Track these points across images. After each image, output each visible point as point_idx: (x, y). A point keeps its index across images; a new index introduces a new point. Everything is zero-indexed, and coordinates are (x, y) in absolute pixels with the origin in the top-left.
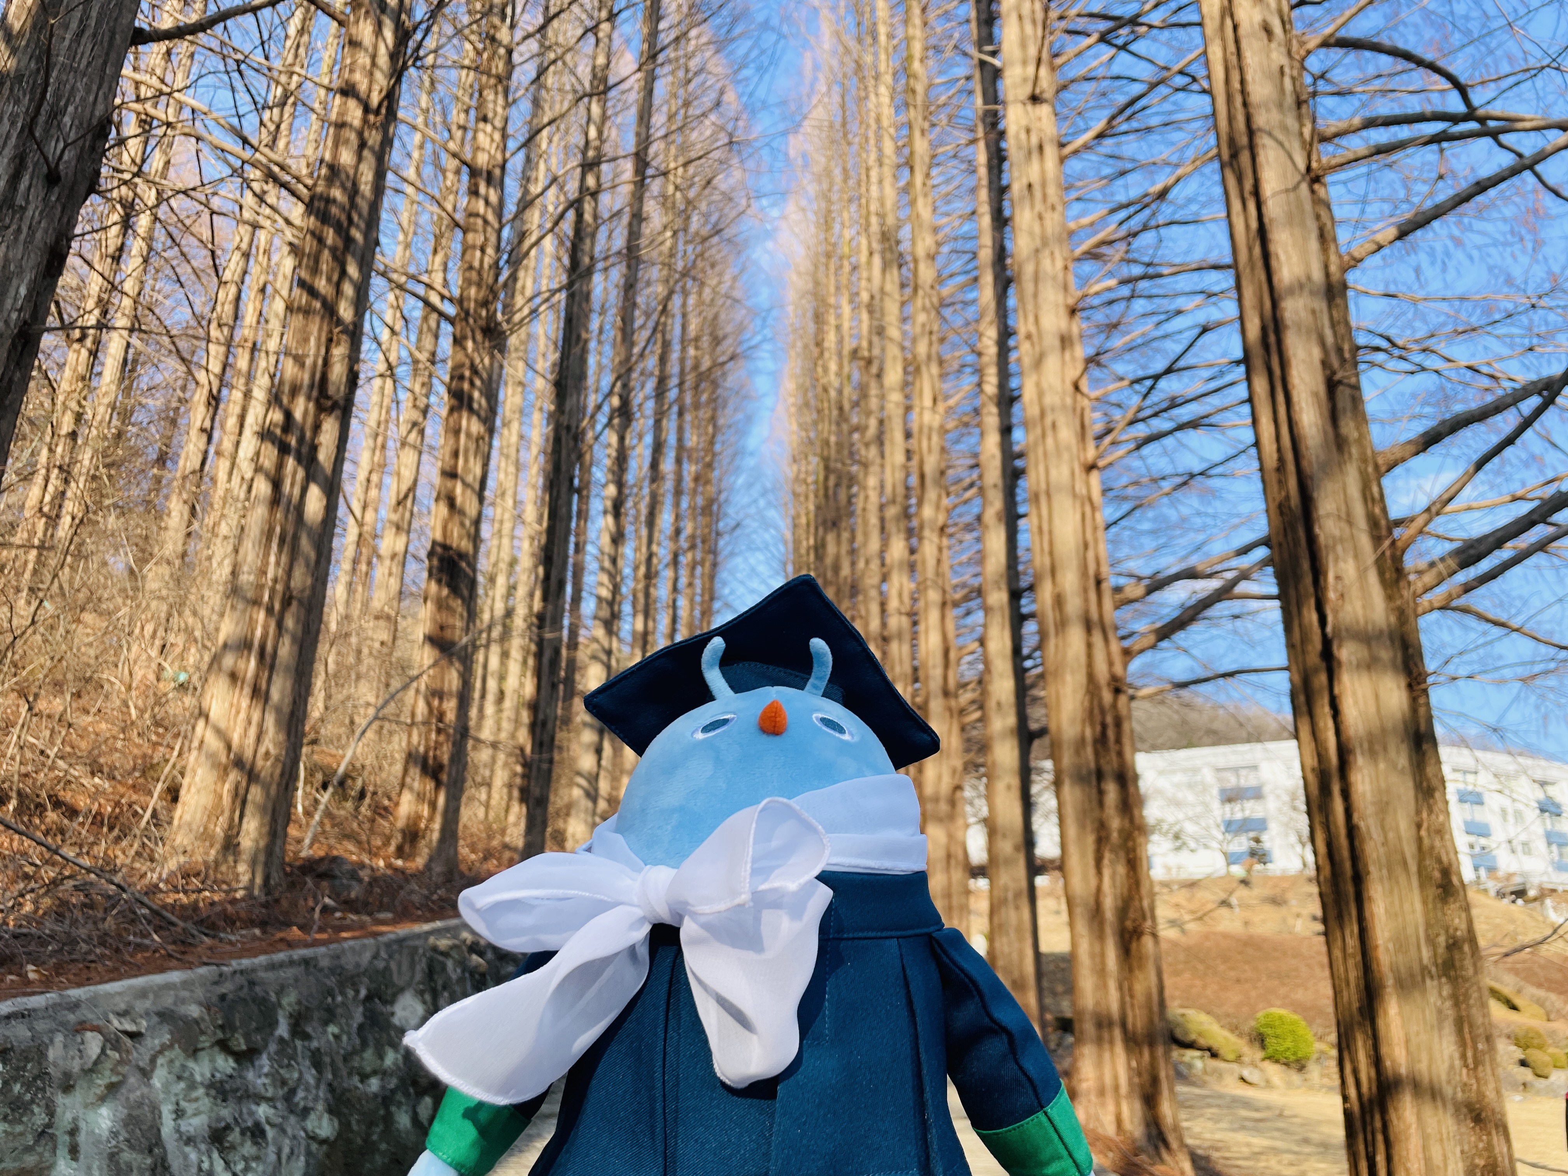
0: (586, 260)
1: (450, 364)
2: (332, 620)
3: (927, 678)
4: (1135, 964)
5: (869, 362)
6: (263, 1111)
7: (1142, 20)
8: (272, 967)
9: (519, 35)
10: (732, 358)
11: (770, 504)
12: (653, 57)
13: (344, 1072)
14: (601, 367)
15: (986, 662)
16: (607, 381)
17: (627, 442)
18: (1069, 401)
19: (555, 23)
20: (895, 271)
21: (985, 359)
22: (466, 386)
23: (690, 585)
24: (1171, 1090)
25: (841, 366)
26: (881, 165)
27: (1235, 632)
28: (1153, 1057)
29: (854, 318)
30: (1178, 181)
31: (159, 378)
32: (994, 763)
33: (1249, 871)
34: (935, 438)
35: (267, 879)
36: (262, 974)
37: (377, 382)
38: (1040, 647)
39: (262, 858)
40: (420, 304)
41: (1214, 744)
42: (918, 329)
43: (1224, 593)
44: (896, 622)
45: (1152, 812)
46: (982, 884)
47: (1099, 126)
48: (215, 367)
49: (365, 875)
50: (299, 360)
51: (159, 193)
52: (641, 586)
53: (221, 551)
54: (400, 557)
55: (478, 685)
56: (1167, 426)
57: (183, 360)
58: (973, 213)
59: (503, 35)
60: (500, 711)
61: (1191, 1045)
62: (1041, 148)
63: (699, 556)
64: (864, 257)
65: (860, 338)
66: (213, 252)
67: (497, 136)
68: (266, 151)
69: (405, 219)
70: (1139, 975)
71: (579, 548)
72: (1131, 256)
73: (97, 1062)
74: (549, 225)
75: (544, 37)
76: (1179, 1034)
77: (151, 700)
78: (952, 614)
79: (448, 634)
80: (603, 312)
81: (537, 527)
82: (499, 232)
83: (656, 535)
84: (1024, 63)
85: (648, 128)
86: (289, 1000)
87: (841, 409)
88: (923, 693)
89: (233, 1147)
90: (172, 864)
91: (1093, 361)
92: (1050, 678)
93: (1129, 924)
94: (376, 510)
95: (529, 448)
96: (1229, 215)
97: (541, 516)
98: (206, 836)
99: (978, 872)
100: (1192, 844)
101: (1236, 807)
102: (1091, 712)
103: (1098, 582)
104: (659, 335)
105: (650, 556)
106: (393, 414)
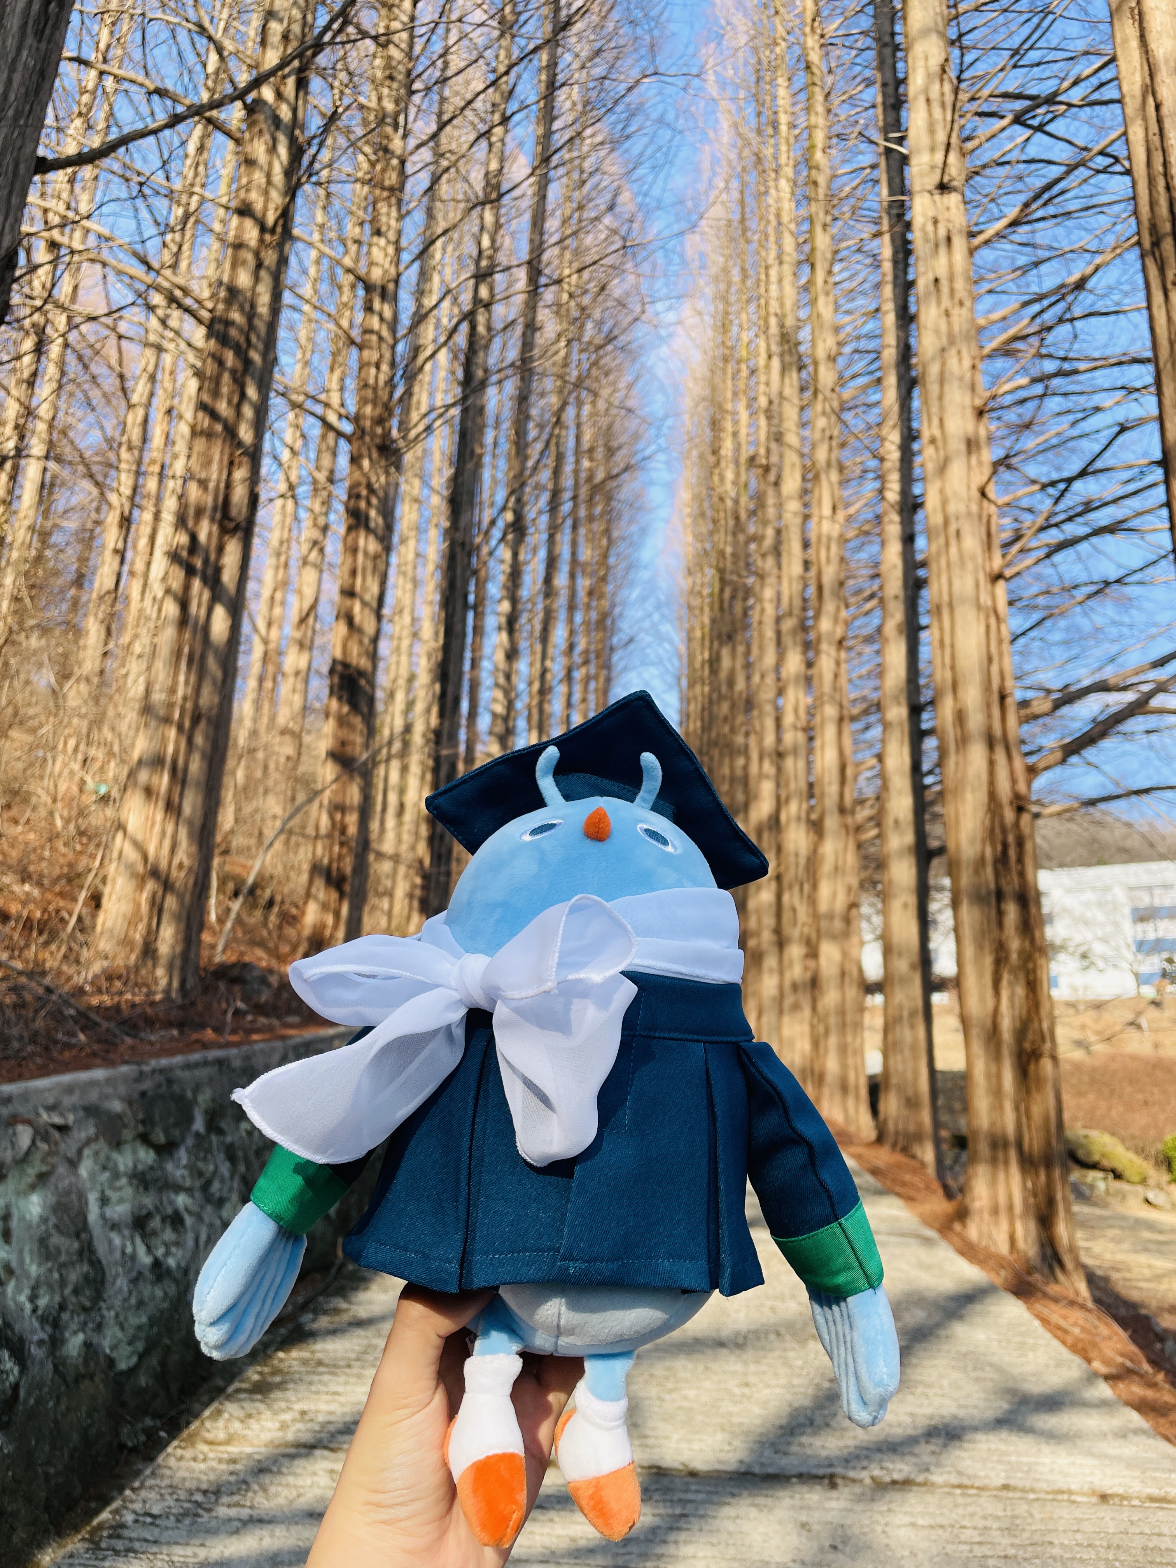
0: (480, 373)
1: (347, 484)
2: (240, 734)
3: (823, 795)
4: (1033, 1086)
5: (767, 469)
6: (181, 1200)
7: (1060, 98)
8: (188, 1066)
9: (412, 142)
10: (626, 469)
11: (664, 618)
12: (546, 160)
14: (495, 481)
15: (884, 778)
16: (500, 496)
17: (522, 557)
18: (974, 508)
19: (448, 128)
20: (795, 375)
21: (887, 465)
22: (363, 504)
23: (584, 700)
24: (1068, 1210)
25: (737, 474)
26: (781, 263)
27: (1151, 747)
28: (1049, 1177)
29: (753, 424)
30: (1096, 269)
31: (74, 501)
32: (890, 882)
33: (1159, 991)
34: (834, 548)
35: (183, 983)
36: (179, 1073)
37: (279, 502)
38: (939, 764)
39: (178, 963)
40: (319, 423)
41: (1126, 862)
42: (817, 435)
43: (1139, 707)
44: (790, 737)
45: (1053, 932)
46: (878, 999)
47: (1012, 213)
48: (127, 491)
49: (272, 980)
50: (203, 484)
51: (69, 318)
52: (535, 702)
53: (135, 667)
54: (304, 674)
55: (379, 798)
56: (1082, 531)
57: (97, 484)
58: (877, 310)
59: (397, 144)
60: (400, 824)
61: (1095, 1166)
62: (949, 239)
63: (593, 670)
64: (762, 361)
65: (757, 444)
66: (121, 377)
67: (391, 250)
68: (168, 273)
69: (303, 334)
70: (1037, 1097)
71: (474, 664)
72: (1044, 351)
73: (28, 1153)
74: (442, 339)
75: (437, 145)
76: (1081, 1154)
77: (74, 812)
78: (849, 728)
79: (349, 749)
80: (497, 425)
81: (433, 644)
82: (393, 347)
83: (550, 650)
84: (932, 150)
85: (542, 234)
86: (203, 1099)
87: (737, 518)
88: (818, 810)
89: (154, 1233)
90: (97, 967)
91: (1003, 463)
92: (949, 797)
93: (1027, 1046)
94: (280, 628)
95: (424, 565)
96: (1149, 308)
97: (436, 633)
98: (126, 942)
99: (871, 988)
100: (1101, 964)
101: (1149, 927)
102: (992, 831)
103: (1003, 697)
104: (553, 447)
105: (544, 672)
106: (295, 532)
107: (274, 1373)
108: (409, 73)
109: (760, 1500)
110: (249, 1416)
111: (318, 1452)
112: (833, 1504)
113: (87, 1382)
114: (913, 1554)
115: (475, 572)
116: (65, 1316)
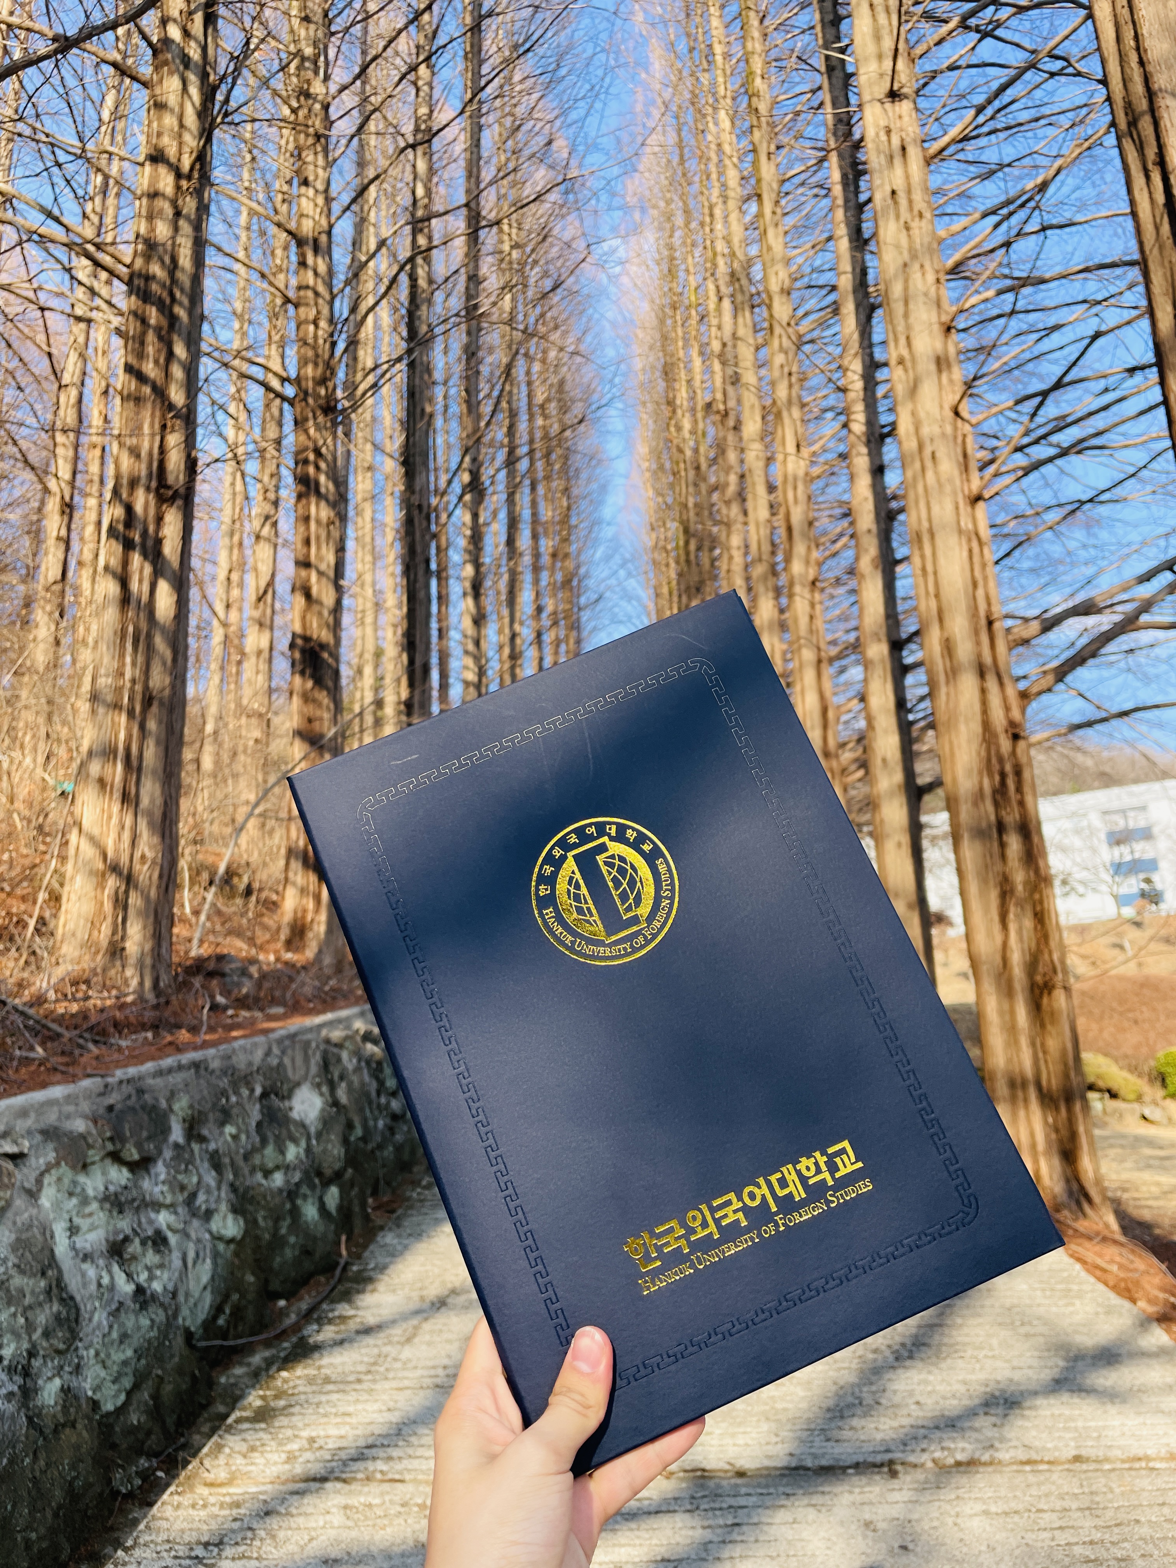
0: (424, 329)
1: (293, 450)
4: (1047, 1020)
5: (726, 414)
6: (163, 1218)
8: (160, 1073)
9: (333, 87)
11: (629, 575)
13: (246, 1171)
14: (449, 446)
15: (869, 719)
16: (455, 457)
17: (481, 520)
18: (949, 429)
20: (747, 314)
21: (851, 395)
22: (311, 470)
24: (1091, 1143)
25: (696, 422)
26: (725, 200)
27: (1129, 668)
28: (1069, 1111)
29: (708, 370)
30: (1058, 172)
31: (17, 493)
32: (882, 820)
33: (1140, 912)
34: (800, 487)
35: (155, 982)
36: (150, 1081)
38: (927, 697)
39: (148, 961)
40: (262, 391)
41: (1107, 786)
42: (776, 373)
43: (1128, 624)
48: (65, 472)
49: (254, 970)
50: (135, 452)
52: (507, 666)
54: (266, 654)
56: (1049, 452)
57: (34, 470)
58: (829, 239)
59: (317, 88)
61: (1093, 1088)
62: (904, 149)
63: (562, 633)
64: (712, 305)
65: (713, 390)
66: (50, 355)
67: (320, 200)
70: (1052, 1031)
71: (442, 634)
74: (382, 290)
77: (35, 812)
78: (829, 671)
79: (316, 725)
80: (446, 383)
81: (398, 612)
82: (331, 303)
83: (518, 615)
84: (880, 57)
86: (181, 1105)
87: (698, 468)
89: (134, 1258)
90: (59, 972)
92: (941, 729)
93: (1039, 979)
94: (240, 610)
95: (384, 535)
97: (400, 603)
98: (89, 945)
100: (1081, 889)
101: (1125, 849)
102: (989, 760)
103: (990, 623)
104: (504, 405)
105: (513, 636)
106: (246, 511)
107: (277, 1397)
108: (326, 15)
109: (817, 1499)
110: (253, 1449)
111: (329, 1485)
112: (896, 1496)
113: (67, 1431)
114: (991, 1548)
115: (435, 536)
116: (36, 1363)
